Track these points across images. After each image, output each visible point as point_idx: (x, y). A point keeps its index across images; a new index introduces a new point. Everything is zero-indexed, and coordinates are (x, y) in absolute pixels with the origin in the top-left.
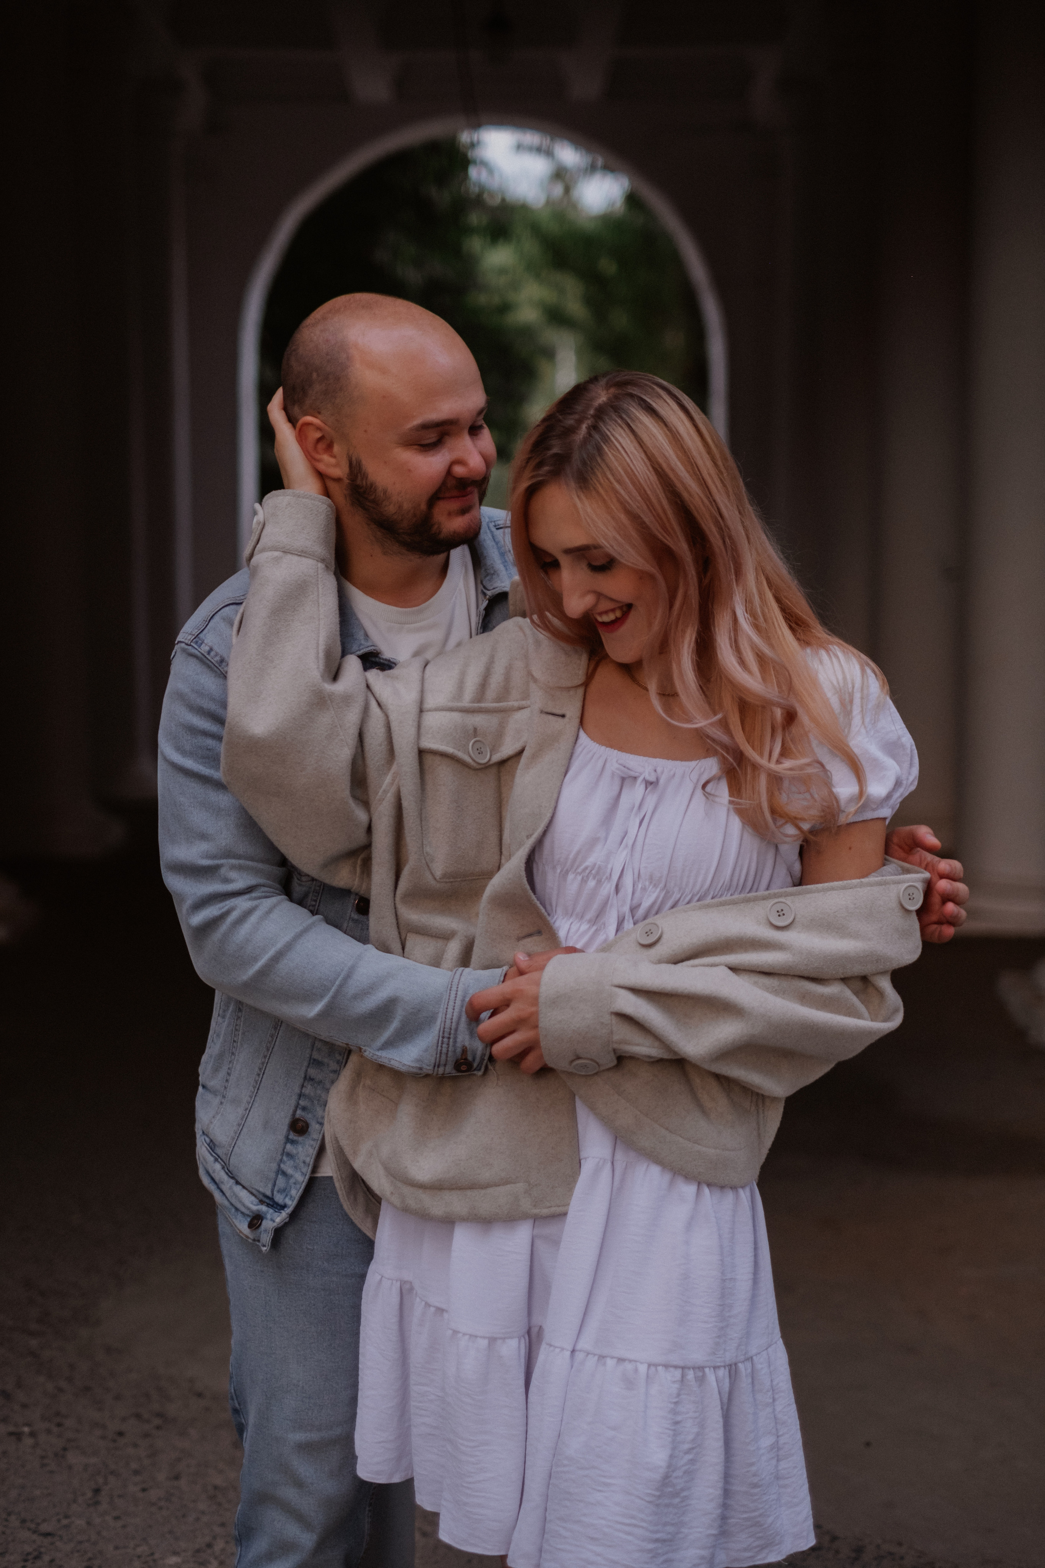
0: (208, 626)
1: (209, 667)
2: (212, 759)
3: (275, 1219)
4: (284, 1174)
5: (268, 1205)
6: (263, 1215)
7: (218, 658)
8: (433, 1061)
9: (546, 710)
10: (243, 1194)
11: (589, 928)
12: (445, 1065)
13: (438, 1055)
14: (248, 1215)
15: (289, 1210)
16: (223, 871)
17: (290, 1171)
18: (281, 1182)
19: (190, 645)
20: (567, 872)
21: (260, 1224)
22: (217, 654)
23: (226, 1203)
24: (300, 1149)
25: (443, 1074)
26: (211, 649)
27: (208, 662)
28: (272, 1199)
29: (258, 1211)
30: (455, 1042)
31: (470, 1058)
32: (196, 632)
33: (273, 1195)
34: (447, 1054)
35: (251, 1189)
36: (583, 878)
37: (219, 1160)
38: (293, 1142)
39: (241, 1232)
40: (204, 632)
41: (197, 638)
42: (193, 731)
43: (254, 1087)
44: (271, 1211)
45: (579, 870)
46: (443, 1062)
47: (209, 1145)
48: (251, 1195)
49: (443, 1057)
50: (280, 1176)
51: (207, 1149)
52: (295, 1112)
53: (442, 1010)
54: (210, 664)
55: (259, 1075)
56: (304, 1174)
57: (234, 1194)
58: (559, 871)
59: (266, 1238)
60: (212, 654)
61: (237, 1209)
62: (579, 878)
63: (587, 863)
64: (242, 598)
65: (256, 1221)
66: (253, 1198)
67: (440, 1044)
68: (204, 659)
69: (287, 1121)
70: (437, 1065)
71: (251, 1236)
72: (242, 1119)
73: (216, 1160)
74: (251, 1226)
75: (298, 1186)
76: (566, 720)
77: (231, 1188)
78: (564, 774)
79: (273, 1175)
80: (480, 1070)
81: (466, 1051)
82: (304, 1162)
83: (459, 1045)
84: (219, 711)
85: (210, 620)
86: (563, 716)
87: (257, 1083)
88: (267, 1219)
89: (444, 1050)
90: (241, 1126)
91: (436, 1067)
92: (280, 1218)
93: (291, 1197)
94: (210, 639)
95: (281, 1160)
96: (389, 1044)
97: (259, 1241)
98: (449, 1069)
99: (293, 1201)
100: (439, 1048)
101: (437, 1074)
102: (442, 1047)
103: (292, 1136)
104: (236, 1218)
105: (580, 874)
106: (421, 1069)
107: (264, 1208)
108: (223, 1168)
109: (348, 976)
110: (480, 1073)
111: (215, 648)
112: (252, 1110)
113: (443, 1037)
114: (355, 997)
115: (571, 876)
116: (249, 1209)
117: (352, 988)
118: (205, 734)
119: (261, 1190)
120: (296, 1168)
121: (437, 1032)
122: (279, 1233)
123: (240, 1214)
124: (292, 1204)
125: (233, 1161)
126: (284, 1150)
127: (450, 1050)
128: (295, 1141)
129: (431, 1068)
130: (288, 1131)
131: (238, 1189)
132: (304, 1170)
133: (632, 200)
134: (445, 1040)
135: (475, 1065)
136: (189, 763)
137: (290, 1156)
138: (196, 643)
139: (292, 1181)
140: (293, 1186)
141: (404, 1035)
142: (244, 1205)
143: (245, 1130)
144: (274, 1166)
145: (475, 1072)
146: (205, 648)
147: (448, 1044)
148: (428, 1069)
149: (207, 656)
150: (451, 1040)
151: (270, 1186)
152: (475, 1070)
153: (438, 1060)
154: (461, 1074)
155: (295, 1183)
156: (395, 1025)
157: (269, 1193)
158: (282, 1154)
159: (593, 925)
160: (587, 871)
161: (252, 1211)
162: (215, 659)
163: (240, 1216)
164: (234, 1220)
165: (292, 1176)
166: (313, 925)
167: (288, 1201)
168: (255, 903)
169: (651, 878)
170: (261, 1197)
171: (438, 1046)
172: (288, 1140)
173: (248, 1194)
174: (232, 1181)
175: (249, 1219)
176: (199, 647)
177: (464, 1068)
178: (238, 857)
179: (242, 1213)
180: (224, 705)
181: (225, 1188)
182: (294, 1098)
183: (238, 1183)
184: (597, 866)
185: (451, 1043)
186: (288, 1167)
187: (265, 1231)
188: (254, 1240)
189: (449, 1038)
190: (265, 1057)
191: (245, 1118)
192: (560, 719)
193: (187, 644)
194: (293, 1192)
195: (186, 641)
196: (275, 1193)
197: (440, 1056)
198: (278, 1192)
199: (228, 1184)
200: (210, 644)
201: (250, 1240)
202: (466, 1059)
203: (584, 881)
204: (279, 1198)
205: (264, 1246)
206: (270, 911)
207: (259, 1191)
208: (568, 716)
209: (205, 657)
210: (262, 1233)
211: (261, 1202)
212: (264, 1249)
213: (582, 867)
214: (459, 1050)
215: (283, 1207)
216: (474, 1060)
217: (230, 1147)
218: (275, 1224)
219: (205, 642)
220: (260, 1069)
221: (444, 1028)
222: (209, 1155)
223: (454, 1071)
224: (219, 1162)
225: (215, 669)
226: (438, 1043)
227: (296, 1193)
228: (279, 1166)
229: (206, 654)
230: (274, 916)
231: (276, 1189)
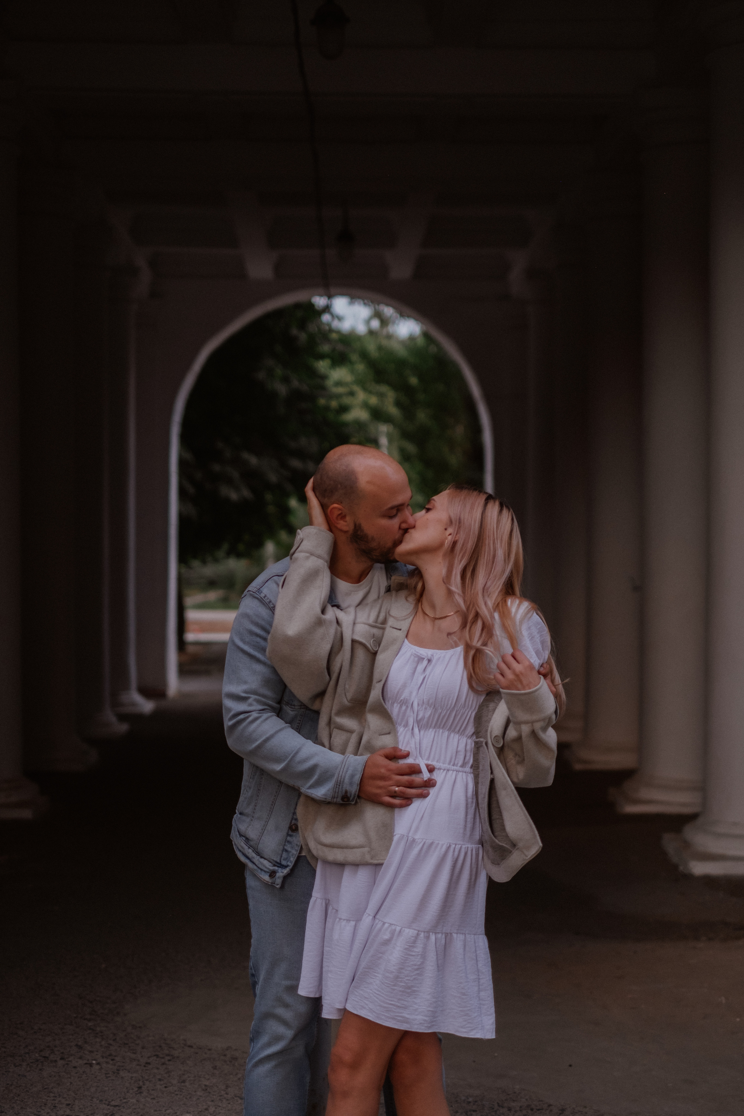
0: (265, 585)
1: (264, 604)
2: (263, 650)
3: (281, 873)
4: (286, 851)
5: (278, 867)
6: (276, 871)
7: (268, 600)
8: (331, 796)
9: (393, 626)
10: (265, 862)
11: (404, 730)
12: (337, 798)
13: (334, 793)
14: (268, 872)
15: (290, 867)
16: (250, 701)
17: (289, 849)
18: (285, 855)
19: (255, 593)
20: (394, 703)
21: (275, 875)
22: (268, 599)
23: (255, 867)
24: (294, 838)
25: (336, 802)
26: (265, 596)
27: (263, 601)
28: (280, 864)
29: (273, 869)
30: (342, 787)
31: (349, 795)
32: (258, 587)
33: (280, 861)
34: (338, 793)
35: (269, 859)
36: (400, 705)
37: (251, 848)
38: (291, 836)
39: (264, 880)
40: (262, 588)
41: (259, 590)
42: (252, 633)
43: (270, 811)
44: (280, 869)
45: (399, 701)
46: (336, 796)
47: (245, 841)
48: (269, 863)
49: (336, 794)
50: (284, 852)
51: (244, 843)
52: (291, 821)
53: (338, 771)
54: (264, 602)
55: (272, 805)
56: (296, 851)
57: (261, 863)
58: (390, 702)
59: (279, 881)
60: (266, 598)
61: (261, 870)
62: (399, 706)
63: (402, 698)
64: (283, 573)
65: (272, 874)
66: (270, 864)
67: (335, 788)
68: (262, 600)
69: (288, 826)
70: (333, 797)
71: (270, 881)
72: (264, 826)
73: (249, 848)
74: (270, 876)
75: (294, 856)
76: (401, 631)
77: (258, 860)
78: (396, 655)
79: (280, 852)
80: (353, 801)
81: (347, 792)
82: (297, 845)
83: (344, 789)
84: (268, 627)
85: (265, 583)
86: (400, 630)
87: (271, 809)
88: (278, 872)
89: (337, 791)
90: (263, 830)
91: (333, 799)
92: (286, 871)
93: (291, 861)
94: (265, 591)
95: (285, 845)
96: (311, 787)
97: (274, 883)
98: (339, 800)
99: (292, 863)
100: (335, 790)
101: (333, 802)
102: (336, 789)
103: (290, 833)
104: (261, 874)
105: (399, 703)
106: (326, 799)
107: (276, 868)
108: (253, 851)
109: (297, 753)
110: (353, 803)
111: (268, 595)
112: (269, 822)
113: (337, 785)
114: (299, 762)
115: (395, 705)
116: (268, 869)
117: (298, 758)
118: (257, 635)
119: (275, 859)
120: (292, 848)
121: (334, 782)
122: (285, 878)
123: (263, 872)
124: (291, 865)
125: (260, 846)
126: (286, 840)
127: (339, 791)
128: (292, 835)
129: (330, 799)
130: (288, 830)
131: (262, 860)
132: (296, 848)
133: (426, 335)
134: (338, 786)
135: (351, 799)
136: (246, 648)
137: (289, 842)
138: (258, 592)
139: (291, 854)
140: (291, 856)
141: (319, 783)
142: (266, 867)
143: (265, 831)
144: (281, 847)
145: (351, 802)
146: (262, 595)
147: (339, 788)
148: (329, 799)
149: (264, 599)
150: (340, 787)
151: (279, 857)
152: (351, 801)
153: (334, 795)
154: (344, 803)
155: (292, 855)
156: (315, 777)
157: (278, 861)
158: (285, 842)
159: (406, 728)
160: (402, 702)
161: (270, 870)
162: (267, 601)
163: (263, 873)
164: (260, 875)
165: (290, 852)
166: (285, 727)
167: (289, 864)
168: (260, 715)
169: (428, 704)
170: (274, 863)
171: (334, 788)
172: (288, 835)
173: (268, 862)
174: (258, 857)
175: (268, 874)
176: (260, 594)
177: (345, 800)
178: (259, 695)
179: (264, 871)
180: (271, 625)
181: (255, 861)
182: (291, 815)
183: (262, 857)
184: (405, 699)
185: (340, 788)
186: (288, 847)
187: (279, 878)
188: (272, 883)
189: (339, 785)
190: (275, 796)
191: (265, 826)
192: (399, 631)
193: (254, 592)
194: (292, 859)
195: (254, 591)
196: (282, 860)
197: (335, 793)
198: (284, 860)
199: (256, 859)
200: (265, 593)
201: (270, 884)
202: (347, 796)
203: (401, 707)
204: (284, 863)
205: (278, 885)
206: (266, 719)
207: (273, 860)
208: (402, 630)
209: (262, 599)
210: (277, 879)
211: (274, 865)
212: (278, 886)
213: (400, 700)
214: (344, 791)
215: (286, 867)
216: (351, 796)
217: (258, 840)
218: (284, 874)
219: (263, 592)
220: (273, 802)
221: (337, 780)
222: (245, 846)
223: (341, 801)
224: (251, 849)
225: (266, 605)
226: (334, 787)
227: (293, 859)
228: (284, 847)
229: (263, 598)
230: (268, 722)
231: (282, 859)
